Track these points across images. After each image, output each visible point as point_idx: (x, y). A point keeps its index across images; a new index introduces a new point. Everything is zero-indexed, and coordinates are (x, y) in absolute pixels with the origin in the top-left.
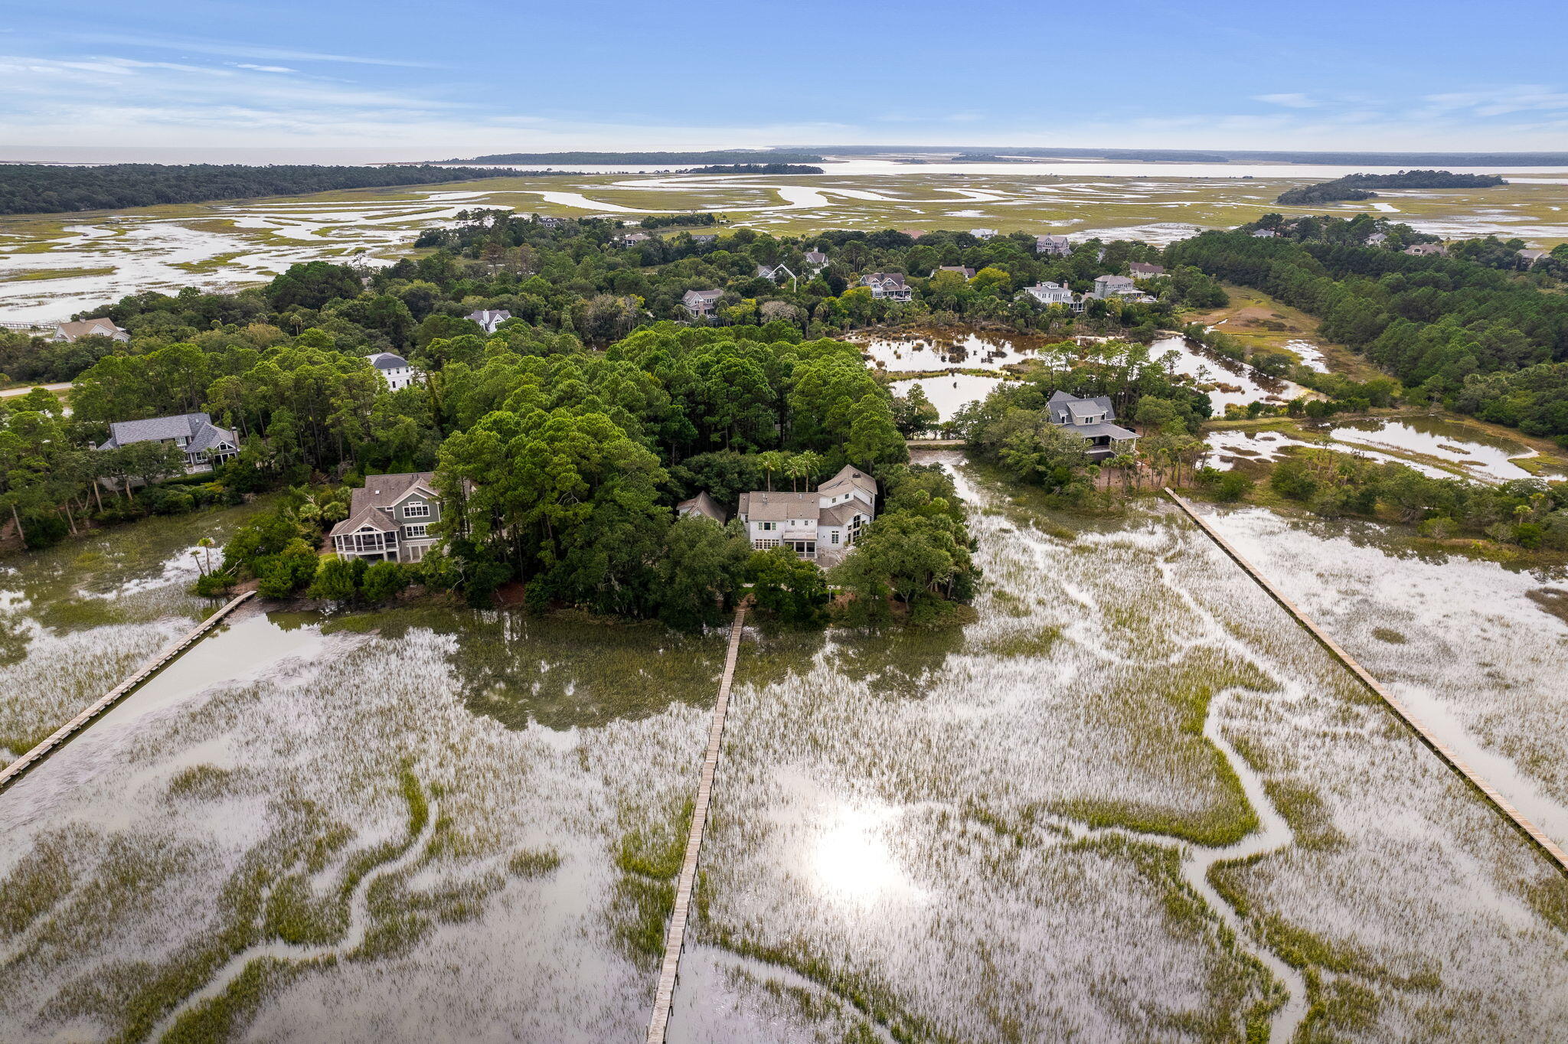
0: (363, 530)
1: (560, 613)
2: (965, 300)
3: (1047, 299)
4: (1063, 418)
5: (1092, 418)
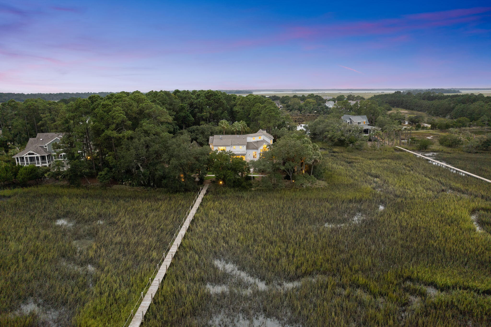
0: (29, 154)
1: (115, 187)
2: (302, 108)
3: (330, 106)
4: (349, 123)
5: (360, 123)
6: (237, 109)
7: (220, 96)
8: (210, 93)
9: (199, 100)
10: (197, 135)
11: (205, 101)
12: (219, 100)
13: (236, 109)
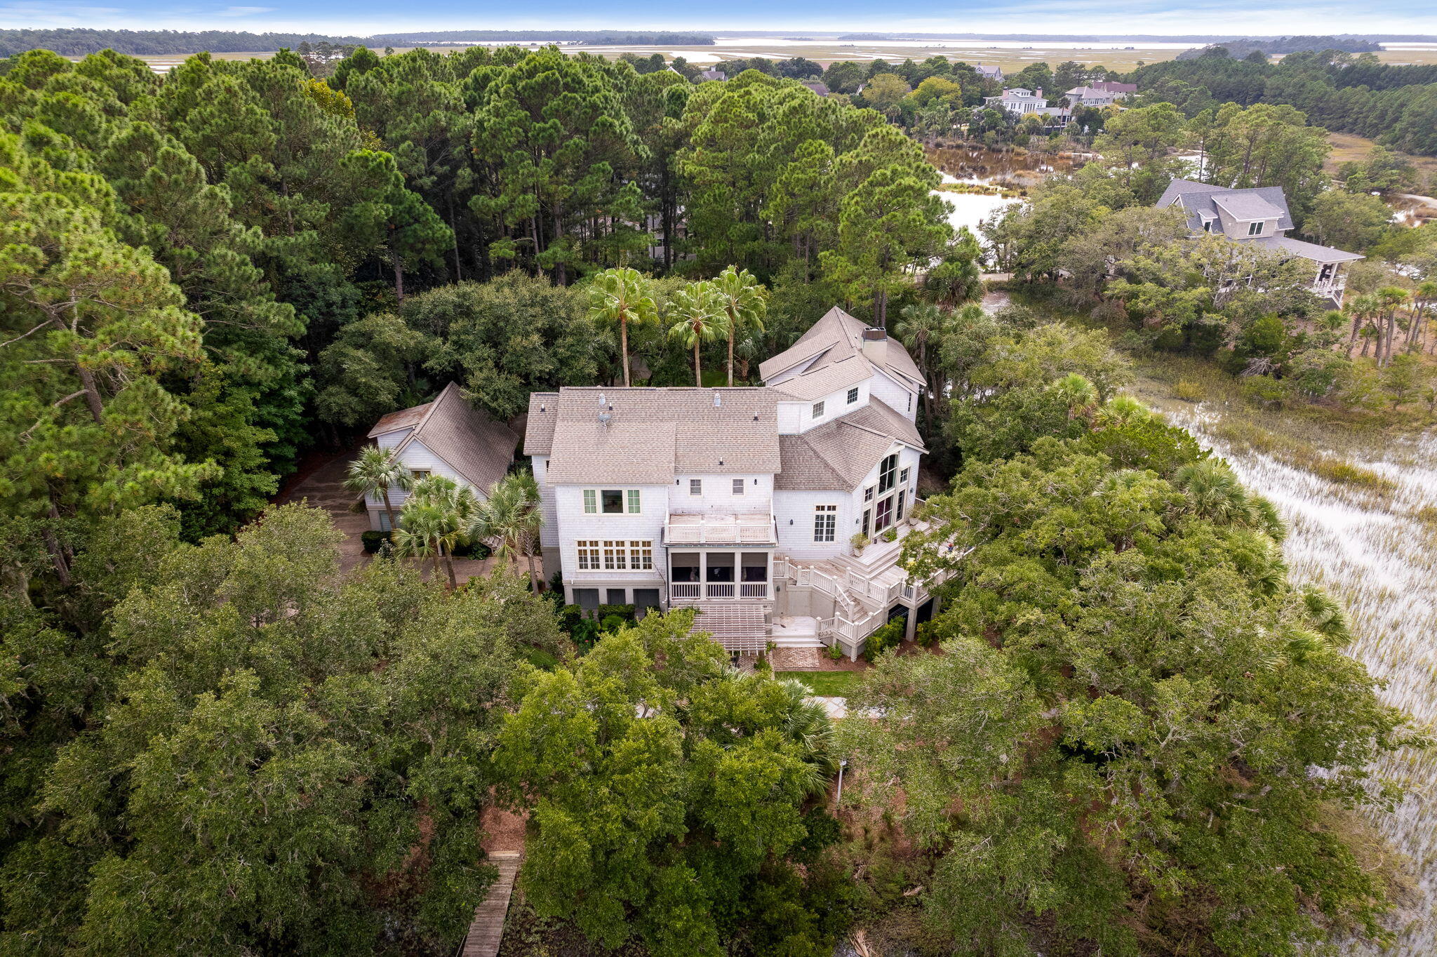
2: (910, 113)
3: (1016, 110)
4: (1207, 225)
5: (1261, 224)
6: (690, 168)
7: (597, 90)
8: (540, 77)
9: (479, 115)
10: (459, 346)
11: (511, 124)
12: (592, 119)
13: (686, 163)
